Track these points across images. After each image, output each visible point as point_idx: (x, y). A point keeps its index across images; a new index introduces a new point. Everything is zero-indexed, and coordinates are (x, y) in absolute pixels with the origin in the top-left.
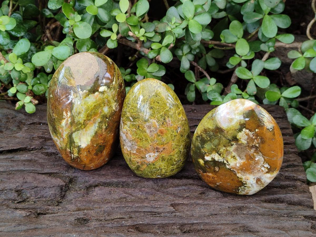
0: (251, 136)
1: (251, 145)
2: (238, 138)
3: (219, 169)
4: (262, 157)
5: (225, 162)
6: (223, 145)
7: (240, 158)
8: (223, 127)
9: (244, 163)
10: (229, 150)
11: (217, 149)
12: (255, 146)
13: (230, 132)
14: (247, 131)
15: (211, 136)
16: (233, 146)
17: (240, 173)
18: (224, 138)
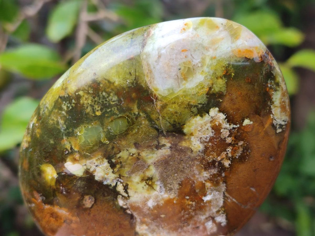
0: (225, 133)
1: (210, 159)
2: (185, 130)
3: (95, 202)
4: (222, 196)
5: (120, 188)
6: (133, 141)
7: (165, 186)
8: (156, 90)
9: (169, 202)
10: (145, 158)
11: (113, 148)
12: (220, 163)
13: (171, 109)
14: (222, 116)
15: (110, 106)
16: (160, 151)
17: (147, 225)
18: (145, 122)
